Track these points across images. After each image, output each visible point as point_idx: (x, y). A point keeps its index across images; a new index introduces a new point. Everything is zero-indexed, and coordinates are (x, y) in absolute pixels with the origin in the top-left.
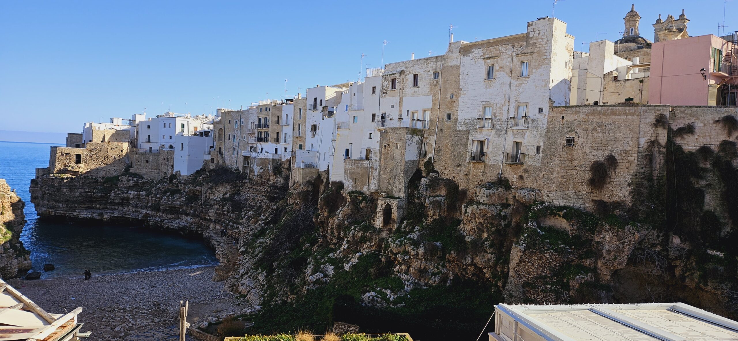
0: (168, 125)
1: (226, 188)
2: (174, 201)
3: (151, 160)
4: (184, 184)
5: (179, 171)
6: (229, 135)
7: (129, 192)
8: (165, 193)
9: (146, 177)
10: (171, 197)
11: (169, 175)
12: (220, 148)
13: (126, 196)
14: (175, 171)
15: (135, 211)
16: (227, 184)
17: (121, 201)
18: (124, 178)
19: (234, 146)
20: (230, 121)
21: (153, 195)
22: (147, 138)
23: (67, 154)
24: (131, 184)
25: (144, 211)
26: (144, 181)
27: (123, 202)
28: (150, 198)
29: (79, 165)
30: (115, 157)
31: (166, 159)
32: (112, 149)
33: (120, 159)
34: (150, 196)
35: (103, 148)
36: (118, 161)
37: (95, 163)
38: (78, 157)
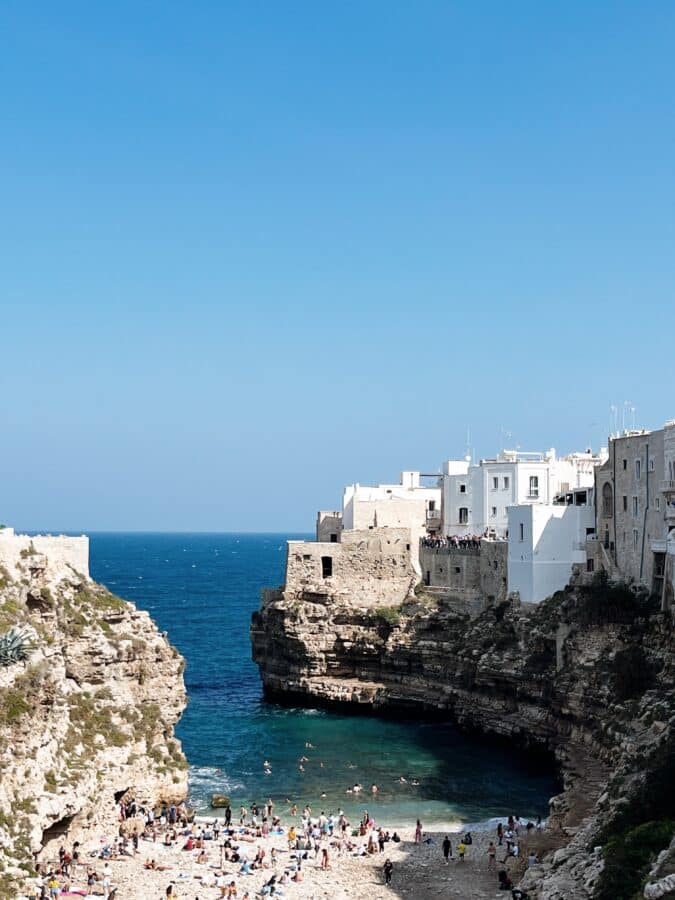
0: (501, 483)
1: (610, 637)
2: (504, 666)
3: (465, 567)
4: (527, 624)
5: (518, 593)
6: (625, 498)
8: (486, 645)
9: (455, 608)
10: (498, 655)
11: (496, 604)
12: (607, 533)
13: (415, 651)
14: (509, 592)
15: (434, 687)
16: (611, 626)
17: (406, 664)
18: (412, 610)
19: (633, 526)
20: (625, 461)
21: (464, 651)
22: (459, 514)
23: (307, 557)
24: (425, 623)
25: (448, 689)
26: (450, 616)
27: (410, 665)
28: (460, 658)
29: (328, 580)
30: (394, 562)
31: (493, 564)
32: (389, 543)
33: (404, 566)
34: (459, 653)
35: (372, 542)
36: (401, 569)
37: (358, 576)
38: (327, 562)
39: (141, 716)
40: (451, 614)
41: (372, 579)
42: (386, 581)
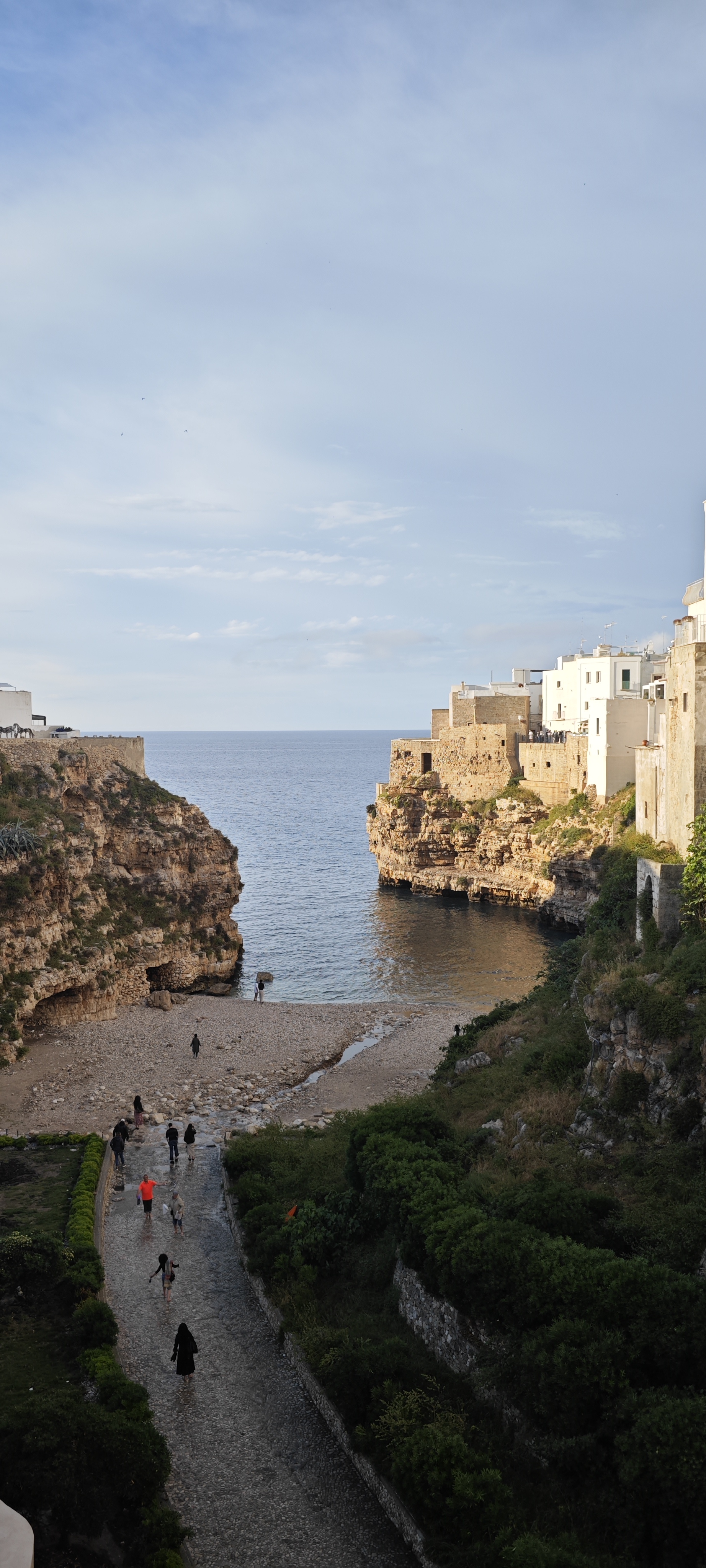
0: (593, 677)
2: (572, 857)
3: (555, 762)
4: (597, 817)
5: (595, 786)
7: (511, 835)
8: (562, 837)
9: (544, 801)
10: (569, 847)
11: (577, 795)
13: (506, 843)
14: (587, 785)
15: (521, 877)
17: (498, 854)
18: (503, 803)
21: (545, 842)
22: (557, 710)
23: (408, 754)
24: (516, 816)
26: (539, 810)
27: (502, 855)
28: (541, 849)
29: (427, 775)
30: (490, 758)
31: (576, 758)
32: (485, 739)
33: (499, 761)
34: (541, 844)
35: (468, 737)
36: (497, 764)
37: (455, 772)
38: (427, 759)
39: (189, 900)
40: (540, 807)
41: (469, 774)
42: (481, 776)
